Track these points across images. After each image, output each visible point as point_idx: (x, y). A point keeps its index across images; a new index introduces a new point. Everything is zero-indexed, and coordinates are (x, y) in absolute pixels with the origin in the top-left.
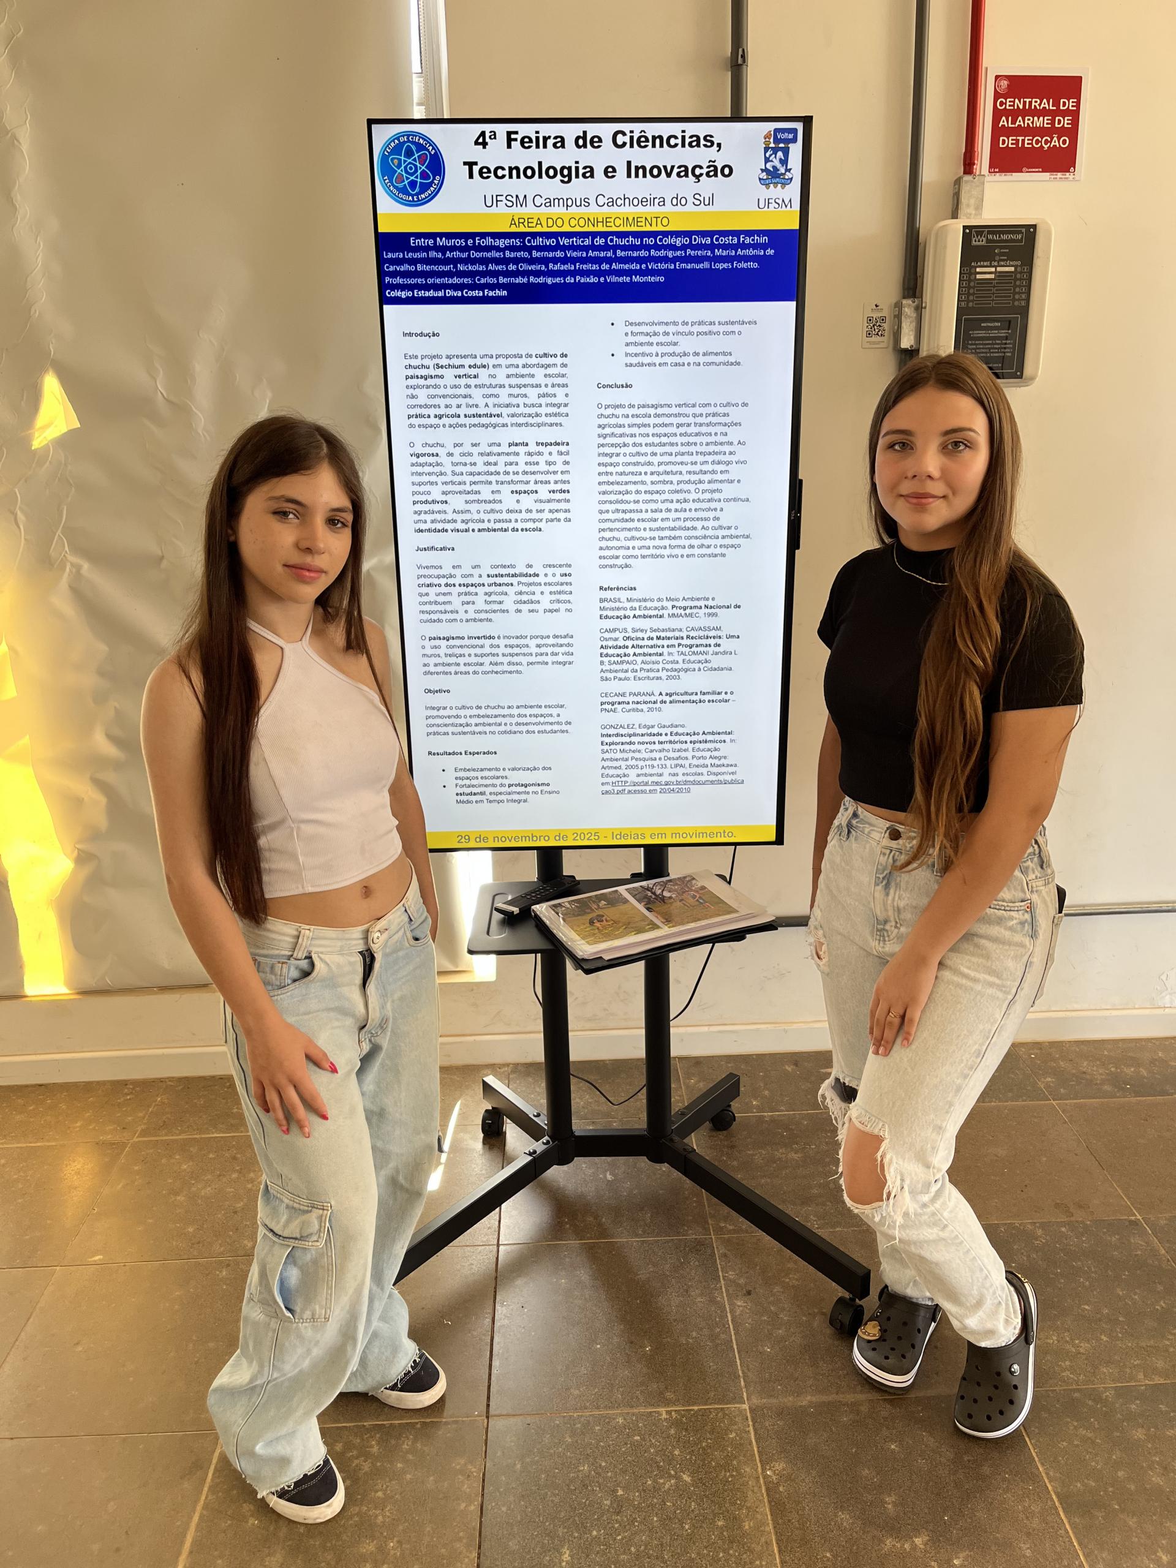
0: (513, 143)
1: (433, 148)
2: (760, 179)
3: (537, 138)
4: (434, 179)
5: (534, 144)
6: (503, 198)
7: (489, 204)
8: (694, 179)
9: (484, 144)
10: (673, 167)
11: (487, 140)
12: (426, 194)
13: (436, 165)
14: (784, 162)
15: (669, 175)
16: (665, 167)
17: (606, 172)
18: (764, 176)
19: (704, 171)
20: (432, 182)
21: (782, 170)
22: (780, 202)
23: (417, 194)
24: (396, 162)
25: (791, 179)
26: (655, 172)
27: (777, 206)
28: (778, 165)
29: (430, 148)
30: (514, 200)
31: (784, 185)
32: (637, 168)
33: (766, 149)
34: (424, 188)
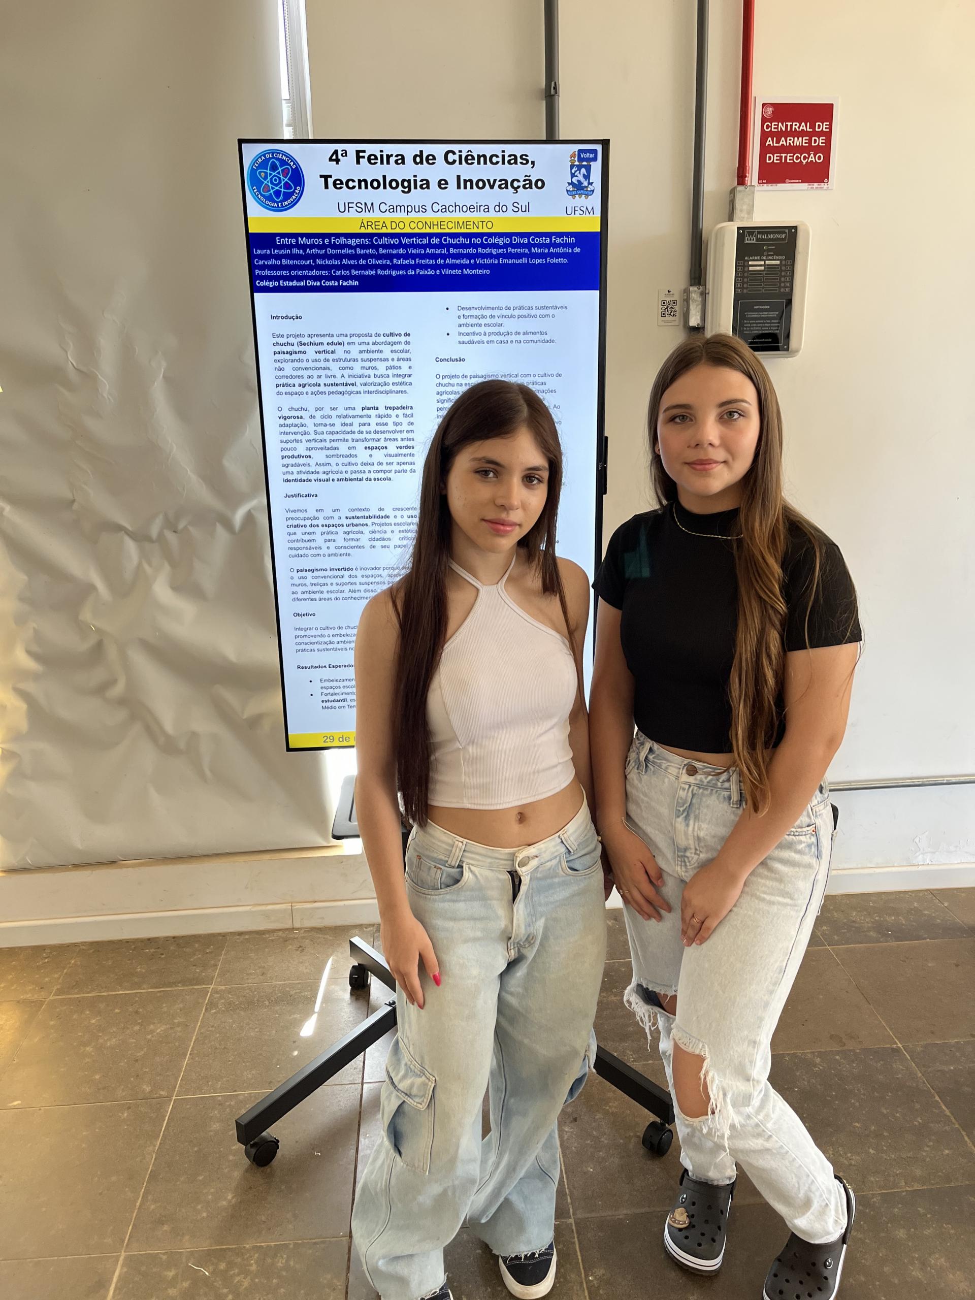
0: (361, 160)
1: (294, 164)
2: (567, 191)
3: (382, 156)
4: (295, 189)
5: (379, 161)
6: (354, 205)
7: (342, 209)
8: (513, 190)
9: (337, 161)
10: (495, 181)
11: (340, 157)
12: (289, 201)
13: (297, 177)
14: (587, 177)
15: (492, 187)
16: (489, 181)
17: (440, 185)
18: (570, 188)
19: (521, 184)
20: (294, 192)
21: (586, 184)
22: (584, 209)
23: (281, 202)
24: (263, 174)
25: (594, 190)
26: (481, 184)
27: (582, 213)
28: (582, 179)
29: (292, 163)
30: (363, 207)
31: (587, 195)
32: (465, 181)
33: (572, 167)
34: (287, 196)
